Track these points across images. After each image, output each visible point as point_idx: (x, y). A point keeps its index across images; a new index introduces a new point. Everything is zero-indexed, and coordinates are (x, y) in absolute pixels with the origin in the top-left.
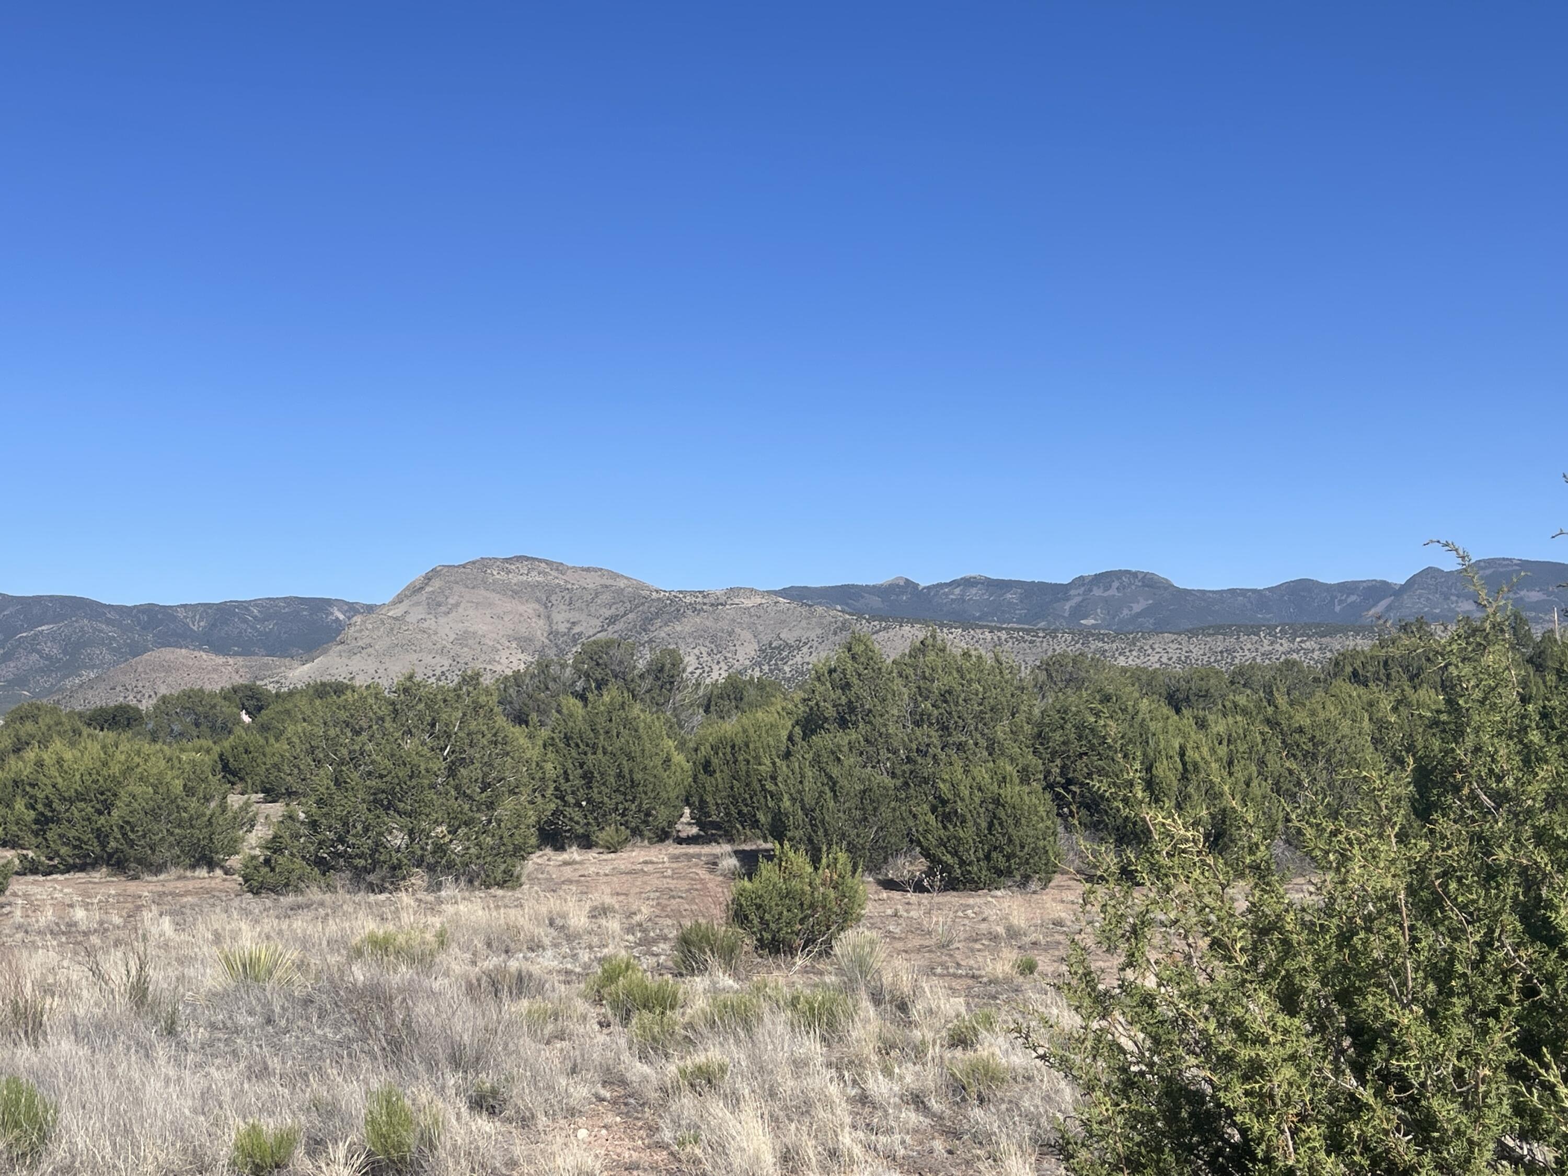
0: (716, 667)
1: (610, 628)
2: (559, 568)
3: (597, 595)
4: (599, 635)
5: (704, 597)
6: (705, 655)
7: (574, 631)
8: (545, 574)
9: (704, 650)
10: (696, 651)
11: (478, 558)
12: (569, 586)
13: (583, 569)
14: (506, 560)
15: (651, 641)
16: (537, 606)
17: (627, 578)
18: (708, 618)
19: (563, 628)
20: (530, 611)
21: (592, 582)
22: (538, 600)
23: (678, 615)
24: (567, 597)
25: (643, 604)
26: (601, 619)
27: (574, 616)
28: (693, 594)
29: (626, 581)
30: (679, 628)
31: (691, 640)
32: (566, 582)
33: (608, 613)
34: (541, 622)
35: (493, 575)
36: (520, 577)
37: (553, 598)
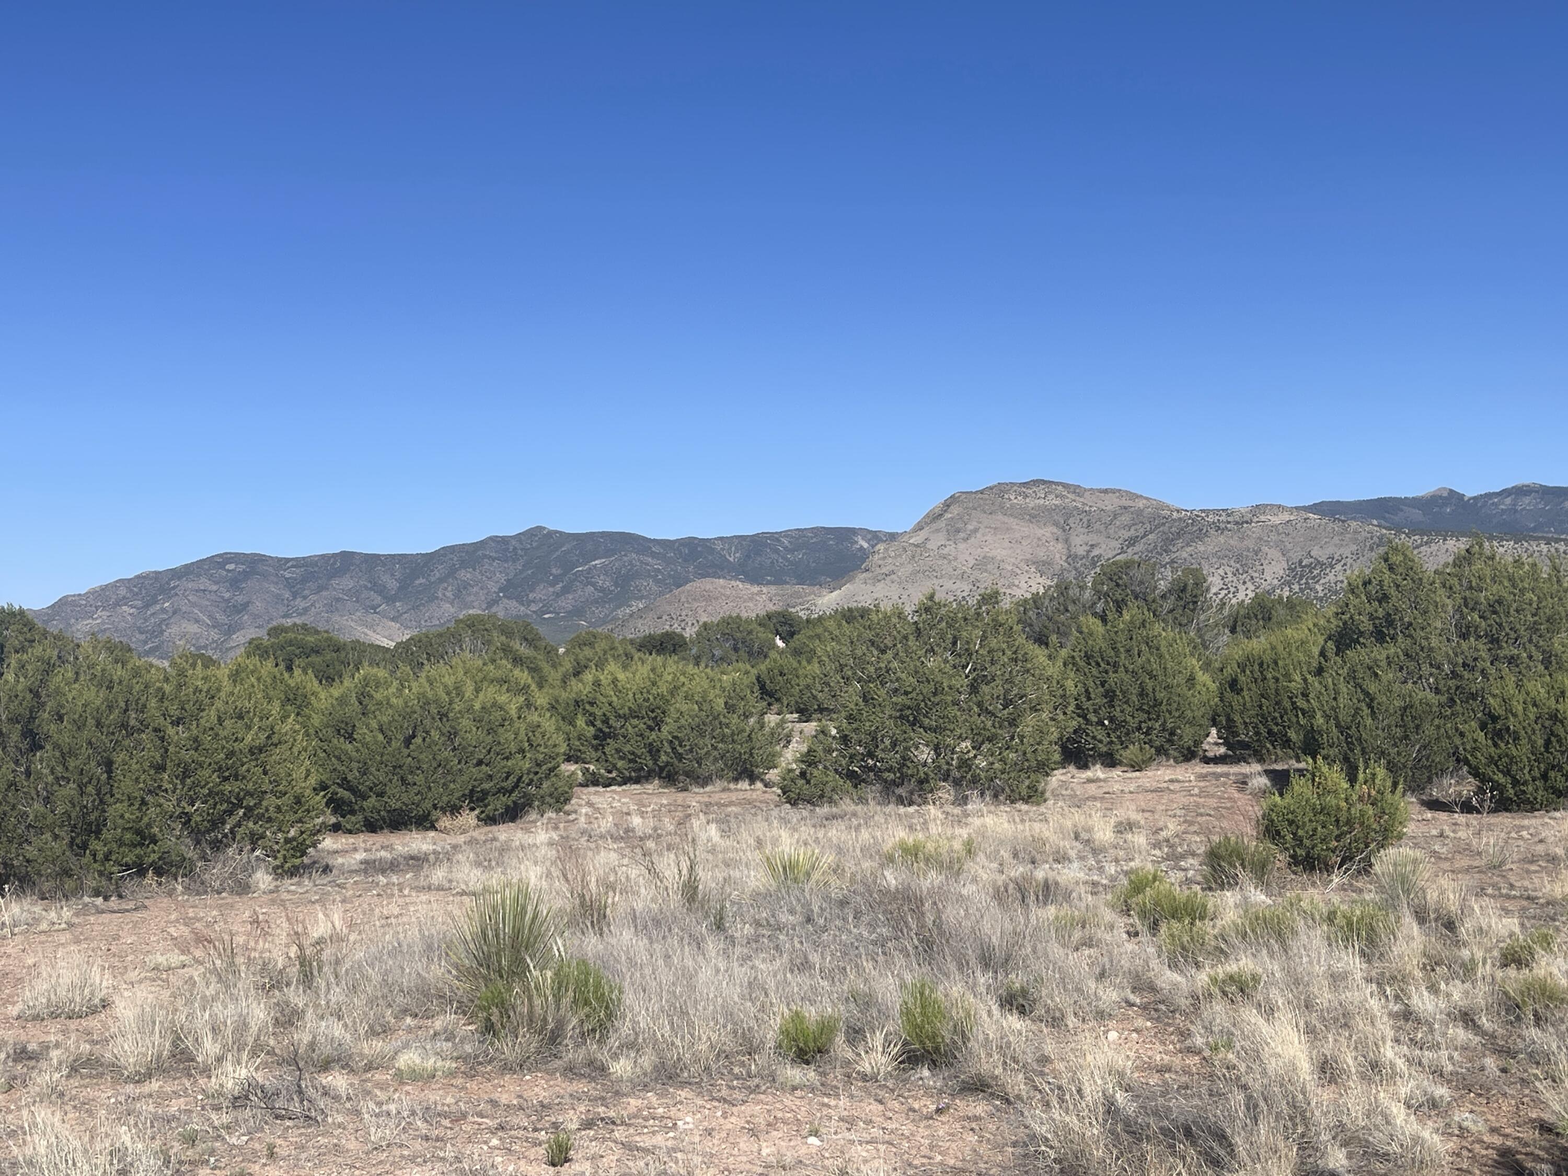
0: (1241, 588)
1: (1129, 550)
2: (1076, 490)
3: (1115, 516)
4: (1118, 558)
5: (1228, 515)
6: (1230, 575)
7: (1092, 554)
8: (1062, 497)
9: (1228, 569)
10: (1221, 571)
11: (996, 483)
12: (1087, 509)
13: (1101, 491)
14: (1025, 484)
15: (1173, 561)
16: (1055, 530)
17: (1147, 498)
18: (1232, 537)
19: (1081, 551)
20: (1048, 535)
21: (1110, 504)
22: (1056, 524)
23: (1201, 535)
24: (1085, 520)
25: (1164, 524)
26: (1120, 541)
28: (1216, 512)
29: (1145, 501)
30: (1202, 548)
31: (1214, 560)
32: (1084, 504)
33: (1126, 534)
34: (1060, 546)
35: (1010, 500)
36: (1037, 501)
37: (1071, 521)
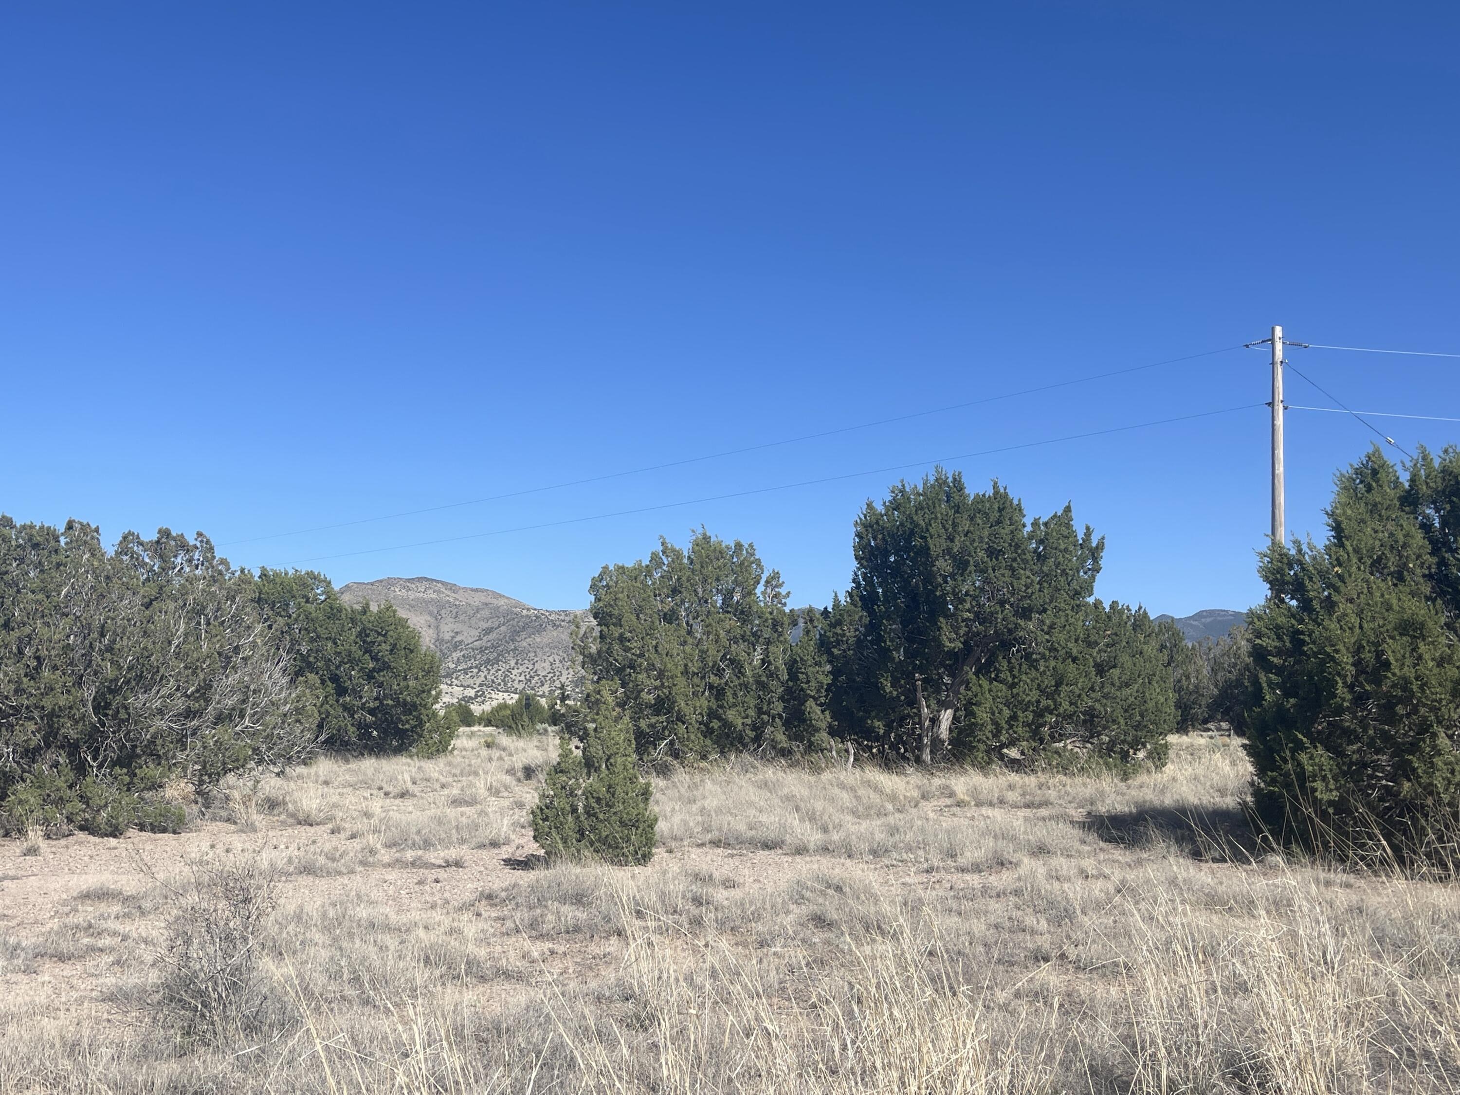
0: (565, 672)
1: (485, 638)
2: (453, 588)
3: (478, 610)
4: (475, 643)
5: (566, 615)
6: (557, 662)
7: (456, 640)
8: (439, 592)
9: (557, 658)
10: (551, 659)
11: (386, 577)
12: (457, 603)
13: (472, 590)
14: (409, 580)
15: (516, 649)
16: (429, 618)
17: (507, 598)
18: (563, 632)
19: (447, 637)
20: (422, 622)
21: (477, 600)
22: (430, 613)
23: (540, 630)
24: (454, 612)
25: (514, 619)
26: (479, 630)
27: (458, 627)
28: (558, 613)
29: (506, 601)
30: (538, 640)
31: (548, 649)
32: (456, 599)
33: (484, 625)
34: (431, 631)
35: (395, 591)
36: (417, 594)
37: (443, 612)
